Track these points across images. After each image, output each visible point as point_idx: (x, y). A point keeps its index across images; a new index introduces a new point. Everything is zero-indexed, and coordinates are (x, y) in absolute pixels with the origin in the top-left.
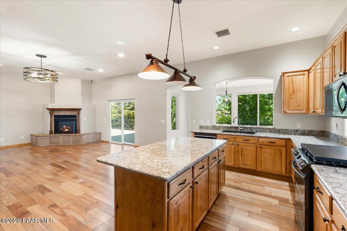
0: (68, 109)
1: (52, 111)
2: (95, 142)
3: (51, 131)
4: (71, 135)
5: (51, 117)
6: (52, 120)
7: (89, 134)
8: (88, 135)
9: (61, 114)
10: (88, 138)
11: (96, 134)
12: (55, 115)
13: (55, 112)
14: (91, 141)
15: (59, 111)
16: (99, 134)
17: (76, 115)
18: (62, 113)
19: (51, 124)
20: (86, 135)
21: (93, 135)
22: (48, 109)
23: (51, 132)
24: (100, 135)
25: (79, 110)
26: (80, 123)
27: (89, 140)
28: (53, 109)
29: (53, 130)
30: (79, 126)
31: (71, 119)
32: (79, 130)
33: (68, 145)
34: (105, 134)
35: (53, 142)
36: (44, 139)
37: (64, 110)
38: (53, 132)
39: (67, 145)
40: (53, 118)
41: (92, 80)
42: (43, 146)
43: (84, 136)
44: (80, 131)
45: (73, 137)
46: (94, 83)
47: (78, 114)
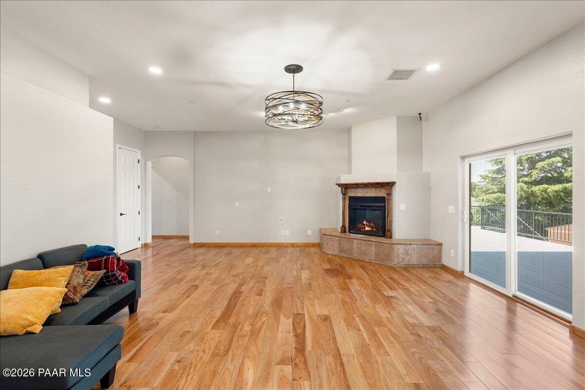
0: (370, 184)
1: (346, 188)
2: (426, 267)
3: (344, 226)
4: (372, 241)
5: (344, 199)
6: (346, 206)
7: (410, 244)
8: (408, 246)
9: (359, 195)
10: (406, 253)
11: (429, 246)
12: (349, 197)
13: (350, 190)
14: (414, 261)
15: (355, 188)
16: (437, 247)
17: (385, 197)
18: (360, 193)
19: (343, 213)
20: (403, 246)
21: (421, 246)
22: (339, 185)
23: (343, 230)
24: (440, 250)
25: (391, 185)
26: (392, 216)
27: (409, 257)
28: (346, 185)
29: (347, 225)
30: (391, 222)
31: (376, 206)
32: (390, 231)
33: (366, 260)
34: (453, 251)
35: (344, 249)
36: (331, 240)
37: (362, 186)
38: (347, 229)
39: (365, 262)
40: (347, 202)
41: (420, 114)
42: (330, 253)
43: (399, 246)
44: (391, 233)
45: (376, 245)
46: (427, 118)
47: (389, 194)
